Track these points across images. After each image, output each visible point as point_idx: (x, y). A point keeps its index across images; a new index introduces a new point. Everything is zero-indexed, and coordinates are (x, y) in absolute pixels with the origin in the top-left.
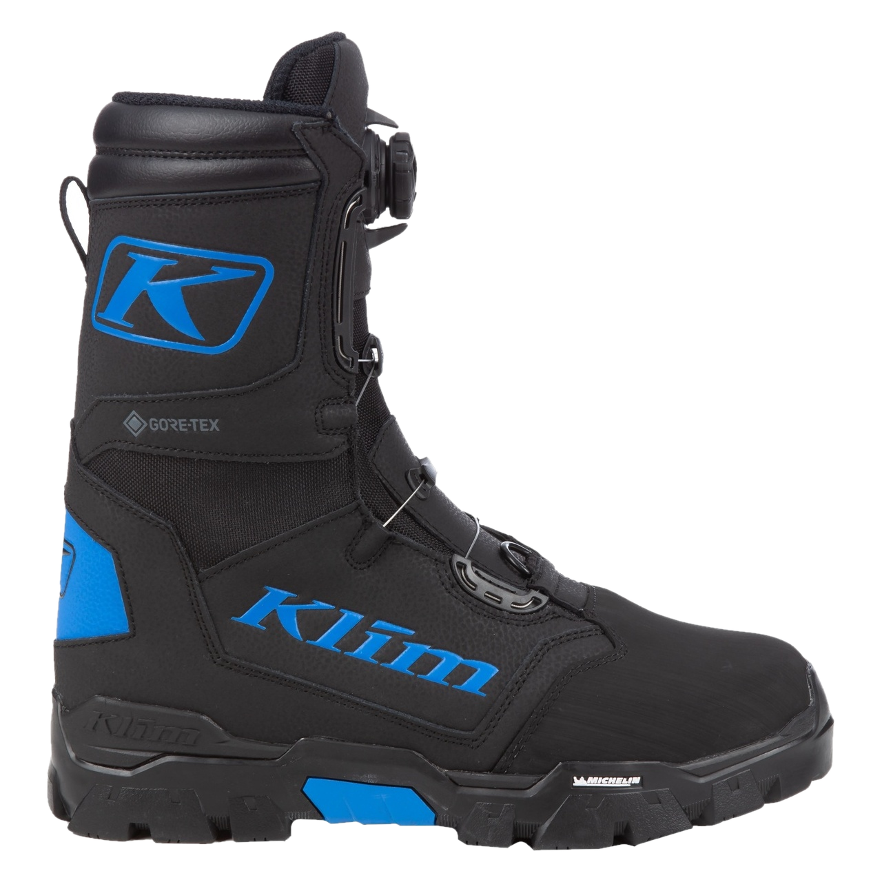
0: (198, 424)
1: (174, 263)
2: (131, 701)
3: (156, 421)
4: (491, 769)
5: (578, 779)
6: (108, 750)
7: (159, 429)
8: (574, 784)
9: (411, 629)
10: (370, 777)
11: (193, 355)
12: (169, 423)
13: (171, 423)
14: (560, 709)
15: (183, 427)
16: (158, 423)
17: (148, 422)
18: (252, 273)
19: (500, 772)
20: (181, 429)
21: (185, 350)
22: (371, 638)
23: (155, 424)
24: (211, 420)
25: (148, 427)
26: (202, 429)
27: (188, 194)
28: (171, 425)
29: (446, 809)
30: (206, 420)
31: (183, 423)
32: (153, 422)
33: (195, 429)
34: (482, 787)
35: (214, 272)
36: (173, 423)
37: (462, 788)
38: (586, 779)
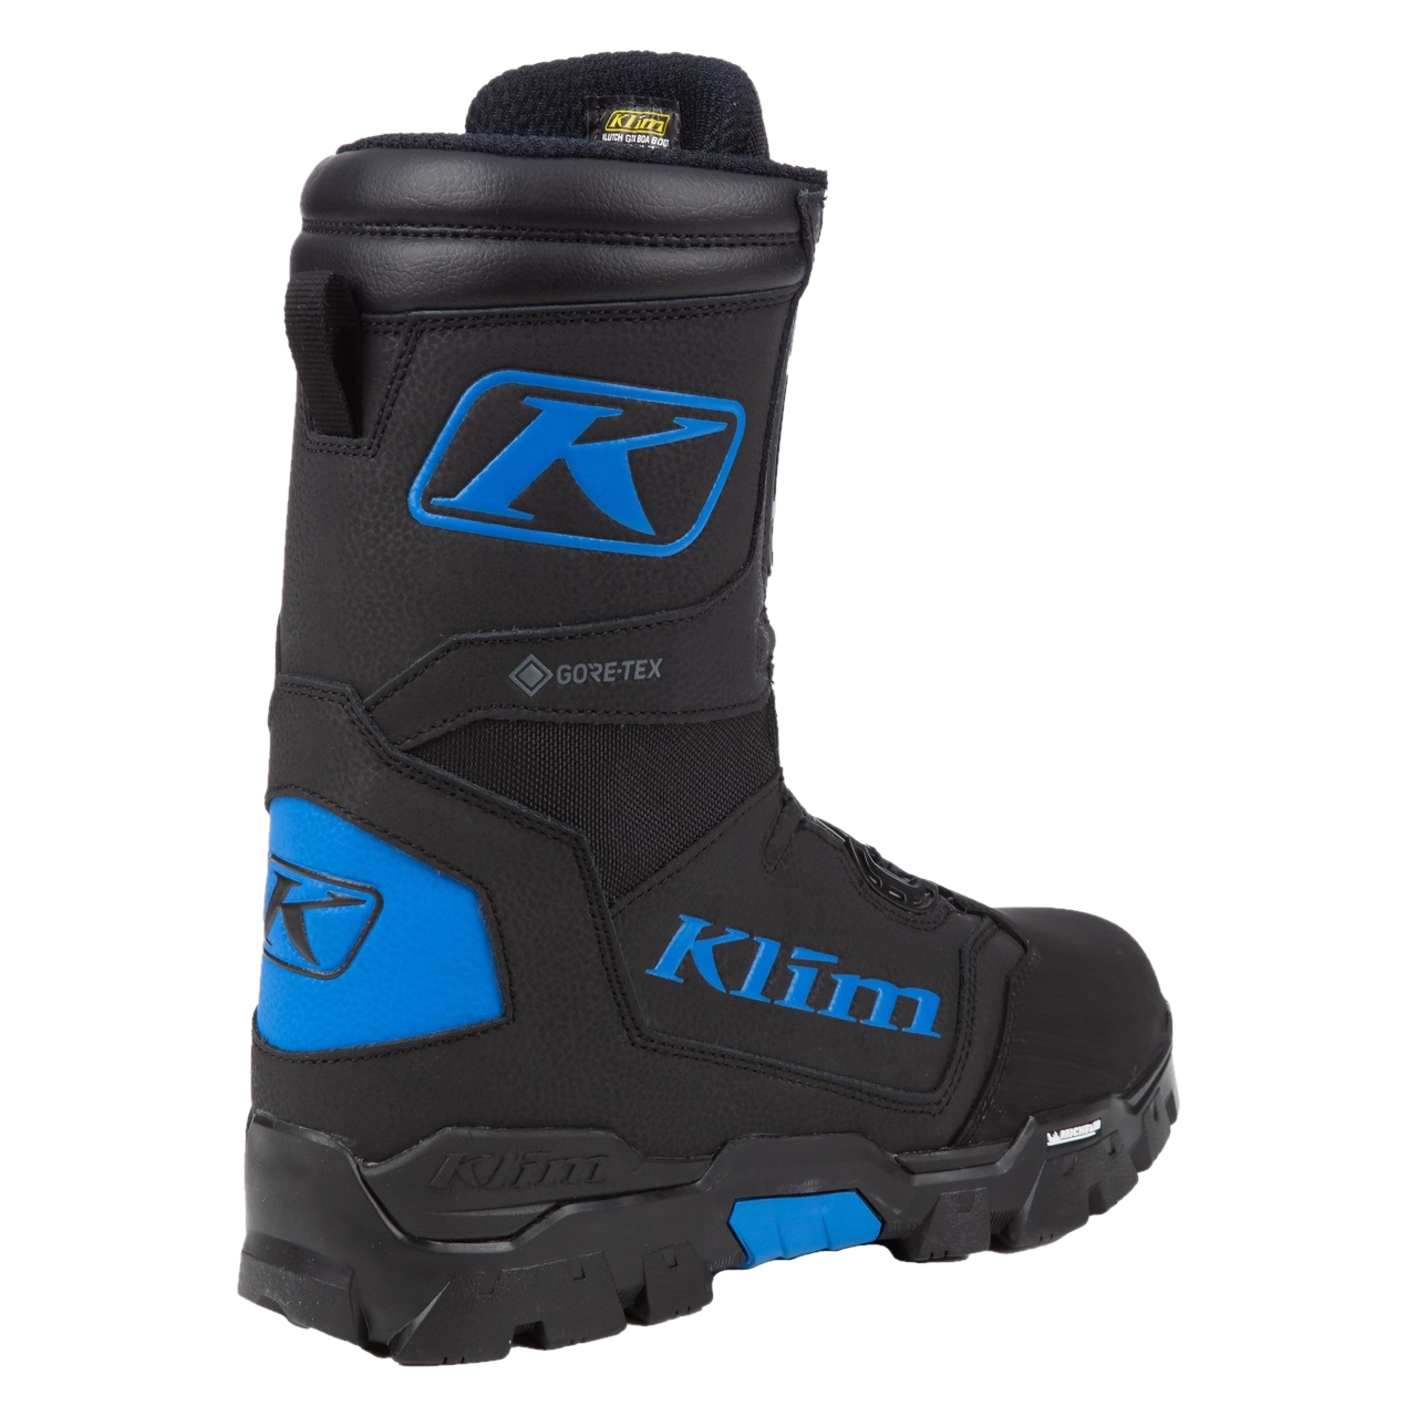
0: (633, 668)
1: (617, 412)
2: (508, 1128)
3: (569, 668)
4: (952, 1143)
5: (1052, 1134)
6: (473, 1214)
7: (572, 680)
8: (1049, 1144)
9: (833, 953)
10: (810, 1185)
11: (635, 559)
12: (589, 670)
13: (592, 670)
14: (1023, 1041)
15: (610, 676)
16: (572, 671)
17: (554, 672)
18: (720, 427)
19: (964, 1145)
20: (607, 679)
21: (622, 552)
22: (797, 975)
23: (566, 674)
24: (652, 661)
25: (554, 678)
26: (637, 677)
27: (649, 303)
28: (592, 673)
29: (897, 1212)
30: (646, 662)
31: (611, 668)
32: (564, 671)
33: (626, 677)
34: (942, 1171)
35: (678, 427)
36: (596, 669)
37: (918, 1176)
38: (1059, 1134)
